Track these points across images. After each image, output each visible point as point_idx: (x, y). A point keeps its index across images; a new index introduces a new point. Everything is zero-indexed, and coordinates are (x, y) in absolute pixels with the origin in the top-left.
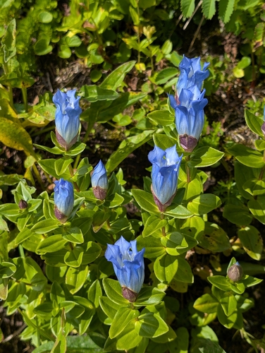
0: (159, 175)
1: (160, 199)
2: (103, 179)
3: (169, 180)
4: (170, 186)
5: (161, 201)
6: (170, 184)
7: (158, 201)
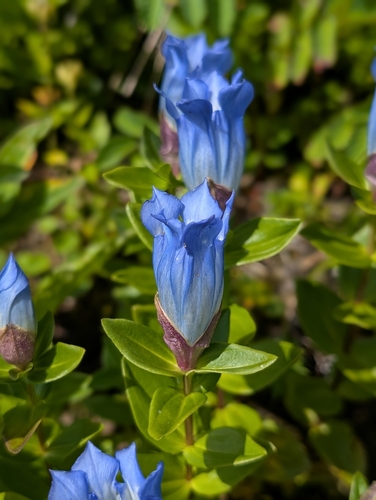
0: (181, 254)
1: (183, 331)
2: (21, 304)
3: (205, 266)
4: (210, 284)
5: (185, 336)
6: (209, 278)
7: (180, 338)
